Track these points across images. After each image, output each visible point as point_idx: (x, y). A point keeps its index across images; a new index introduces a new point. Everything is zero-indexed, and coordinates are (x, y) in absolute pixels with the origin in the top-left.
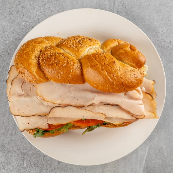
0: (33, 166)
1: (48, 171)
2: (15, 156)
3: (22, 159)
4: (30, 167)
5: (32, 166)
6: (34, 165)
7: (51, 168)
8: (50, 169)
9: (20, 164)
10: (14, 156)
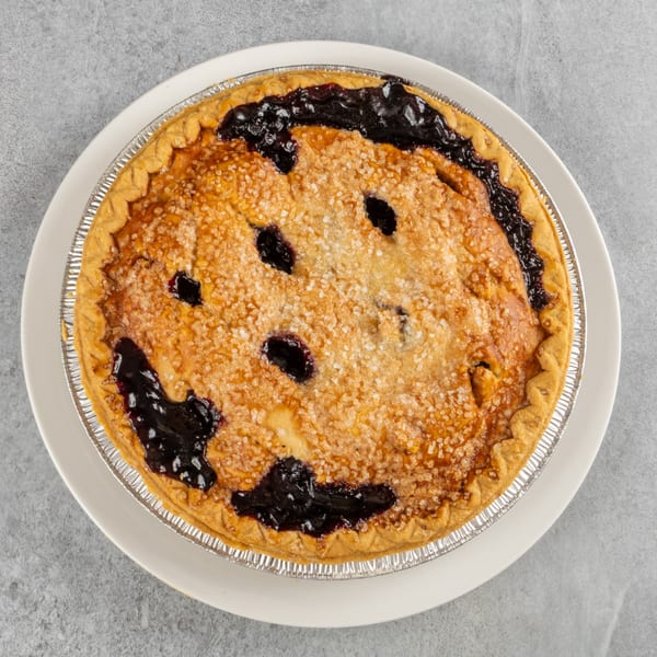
0: (175, 626)
1: (233, 649)
2: (107, 582)
3: (136, 595)
4: (165, 629)
5: (170, 628)
6: (179, 624)
7: (244, 641)
8: (239, 643)
9: (124, 615)
10: (103, 580)
